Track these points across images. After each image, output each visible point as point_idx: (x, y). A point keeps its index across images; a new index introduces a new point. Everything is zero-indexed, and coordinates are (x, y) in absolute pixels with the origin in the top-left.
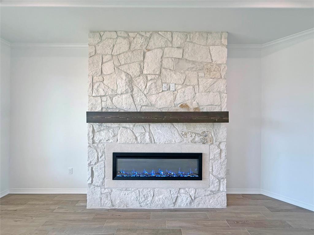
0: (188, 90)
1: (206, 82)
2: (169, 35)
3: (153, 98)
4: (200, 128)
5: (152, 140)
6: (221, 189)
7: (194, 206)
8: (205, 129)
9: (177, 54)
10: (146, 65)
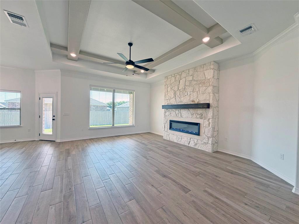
0: (195, 94)
1: (202, 89)
2: (188, 71)
4: (200, 111)
5: (181, 116)
6: (209, 142)
7: (196, 147)
8: (202, 112)
9: (190, 78)
10: (180, 86)
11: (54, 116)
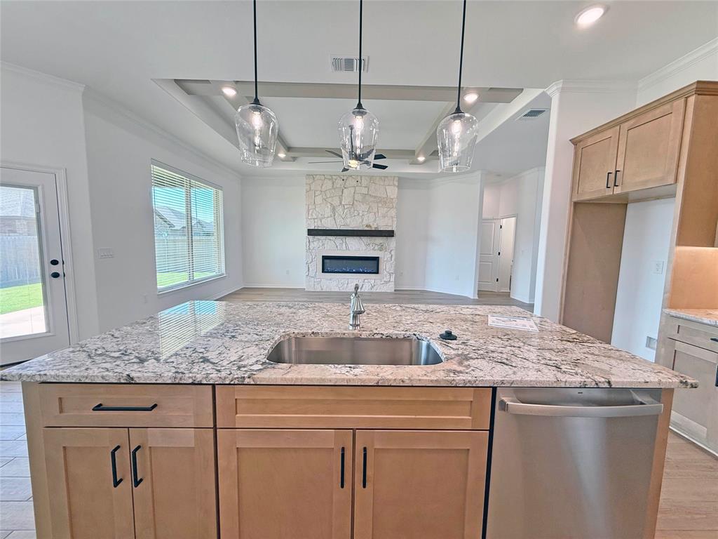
0: (371, 215)
1: (383, 211)
2: (359, 179)
4: (379, 240)
5: (347, 248)
6: (391, 280)
7: (374, 290)
8: (381, 242)
9: (364, 191)
10: (343, 198)
11: (55, 262)
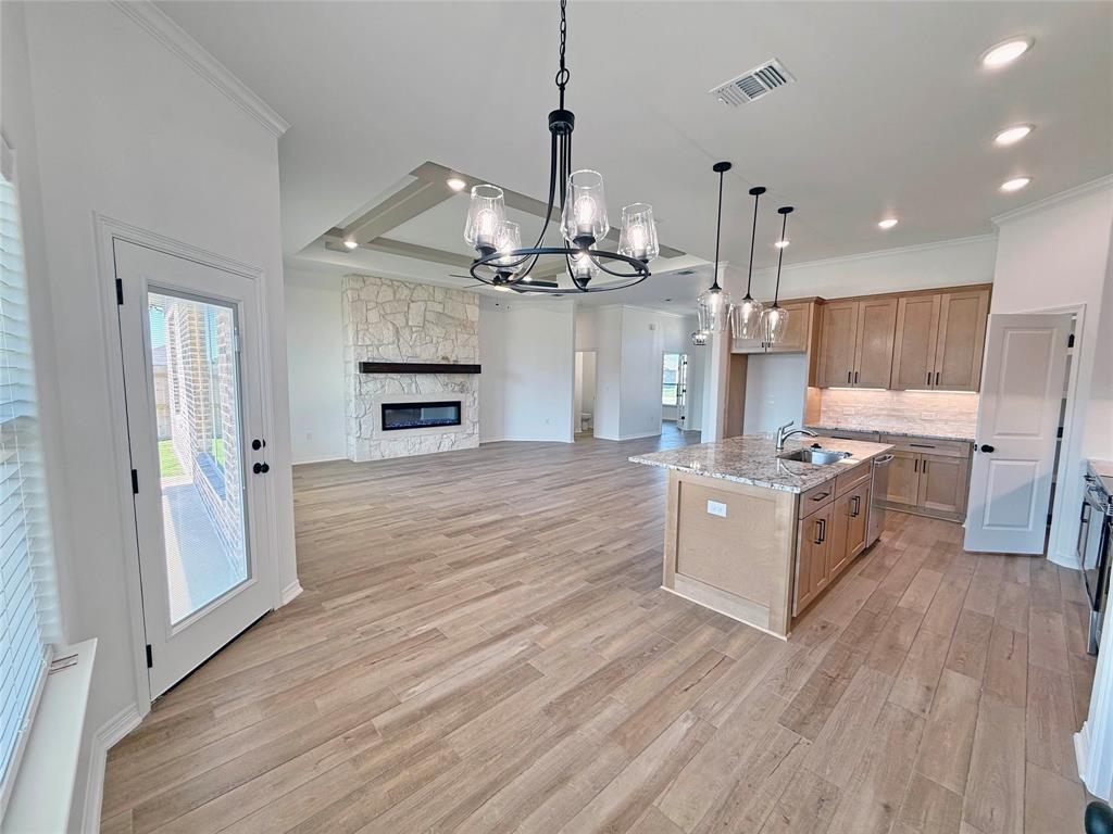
0: (448, 344)
1: (463, 337)
2: (431, 290)
3: (418, 350)
4: (459, 378)
5: (418, 391)
6: (475, 432)
7: (455, 448)
8: (462, 380)
9: (439, 308)
10: (410, 316)
11: (256, 445)
